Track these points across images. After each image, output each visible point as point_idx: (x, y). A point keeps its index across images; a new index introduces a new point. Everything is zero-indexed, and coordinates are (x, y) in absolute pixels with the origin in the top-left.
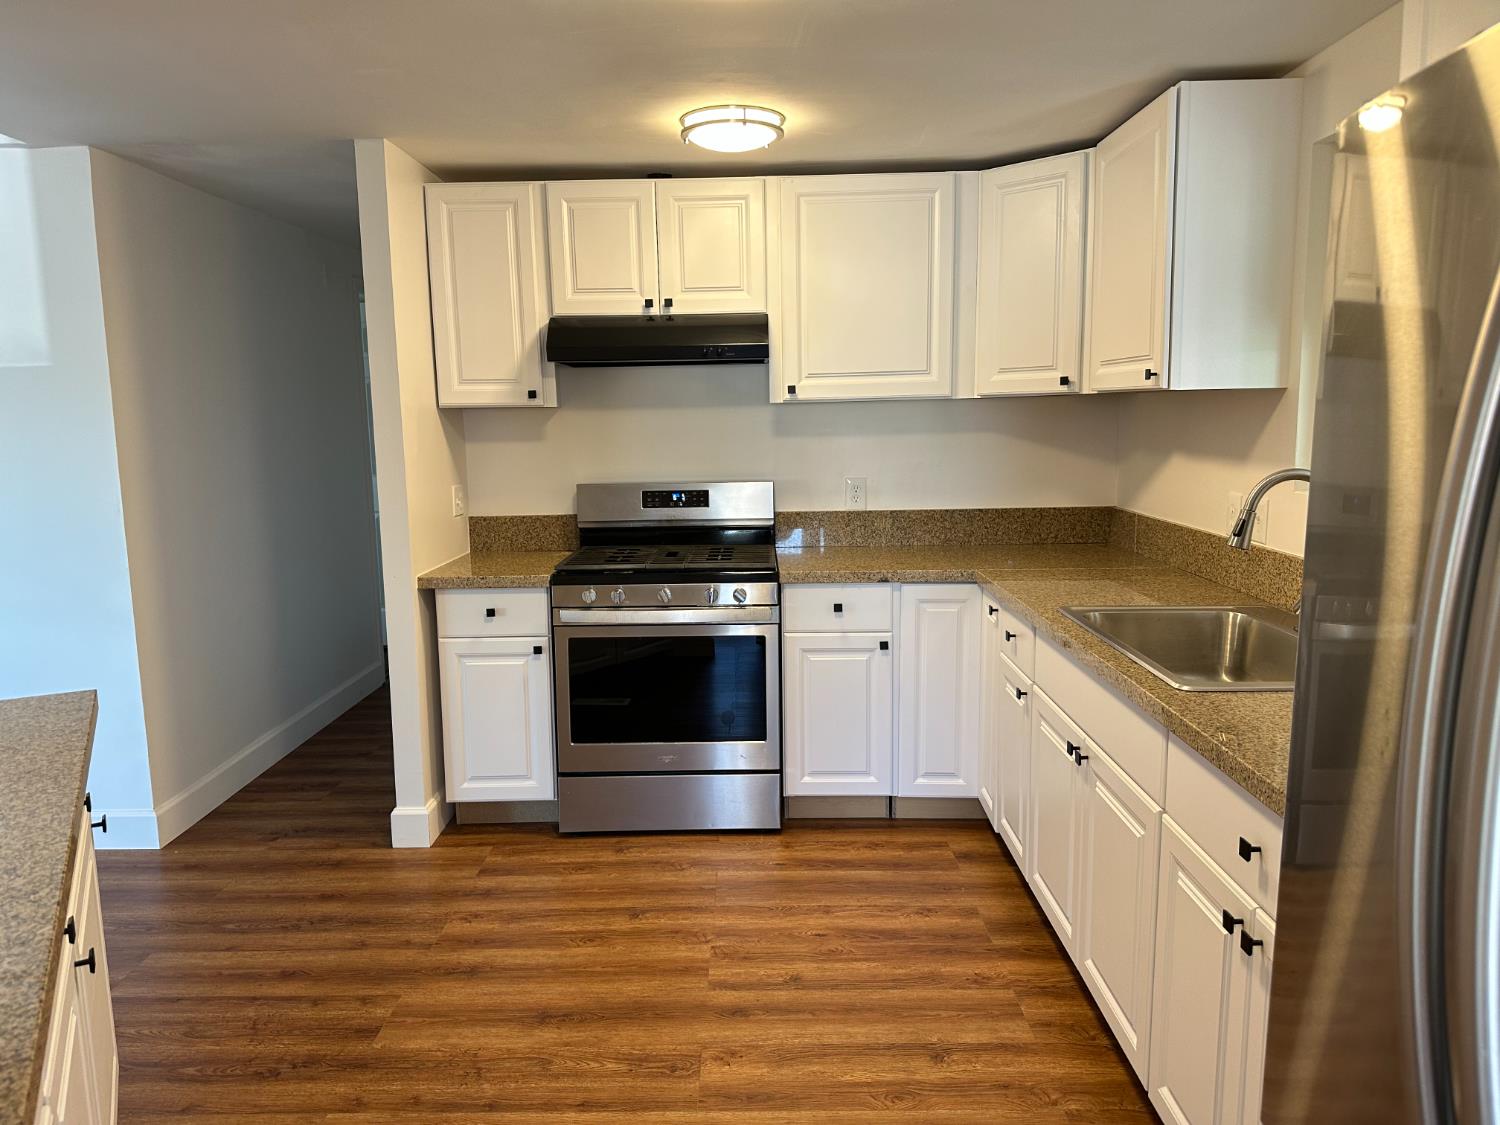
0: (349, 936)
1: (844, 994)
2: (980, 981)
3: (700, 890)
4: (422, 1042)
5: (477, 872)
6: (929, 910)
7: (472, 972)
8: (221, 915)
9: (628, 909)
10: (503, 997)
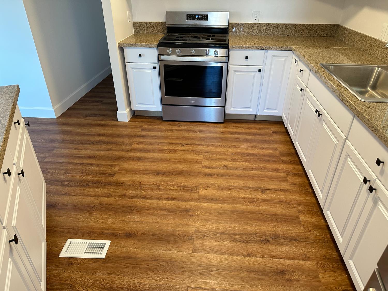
0: (107, 147)
1: (238, 171)
2: (276, 170)
3: (201, 139)
4: (126, 178)
5: (141, 130)
6: (264, 148)
7: (139, 159)
8: (73, 139)
9: (181, 143)
10: (148, 167)
